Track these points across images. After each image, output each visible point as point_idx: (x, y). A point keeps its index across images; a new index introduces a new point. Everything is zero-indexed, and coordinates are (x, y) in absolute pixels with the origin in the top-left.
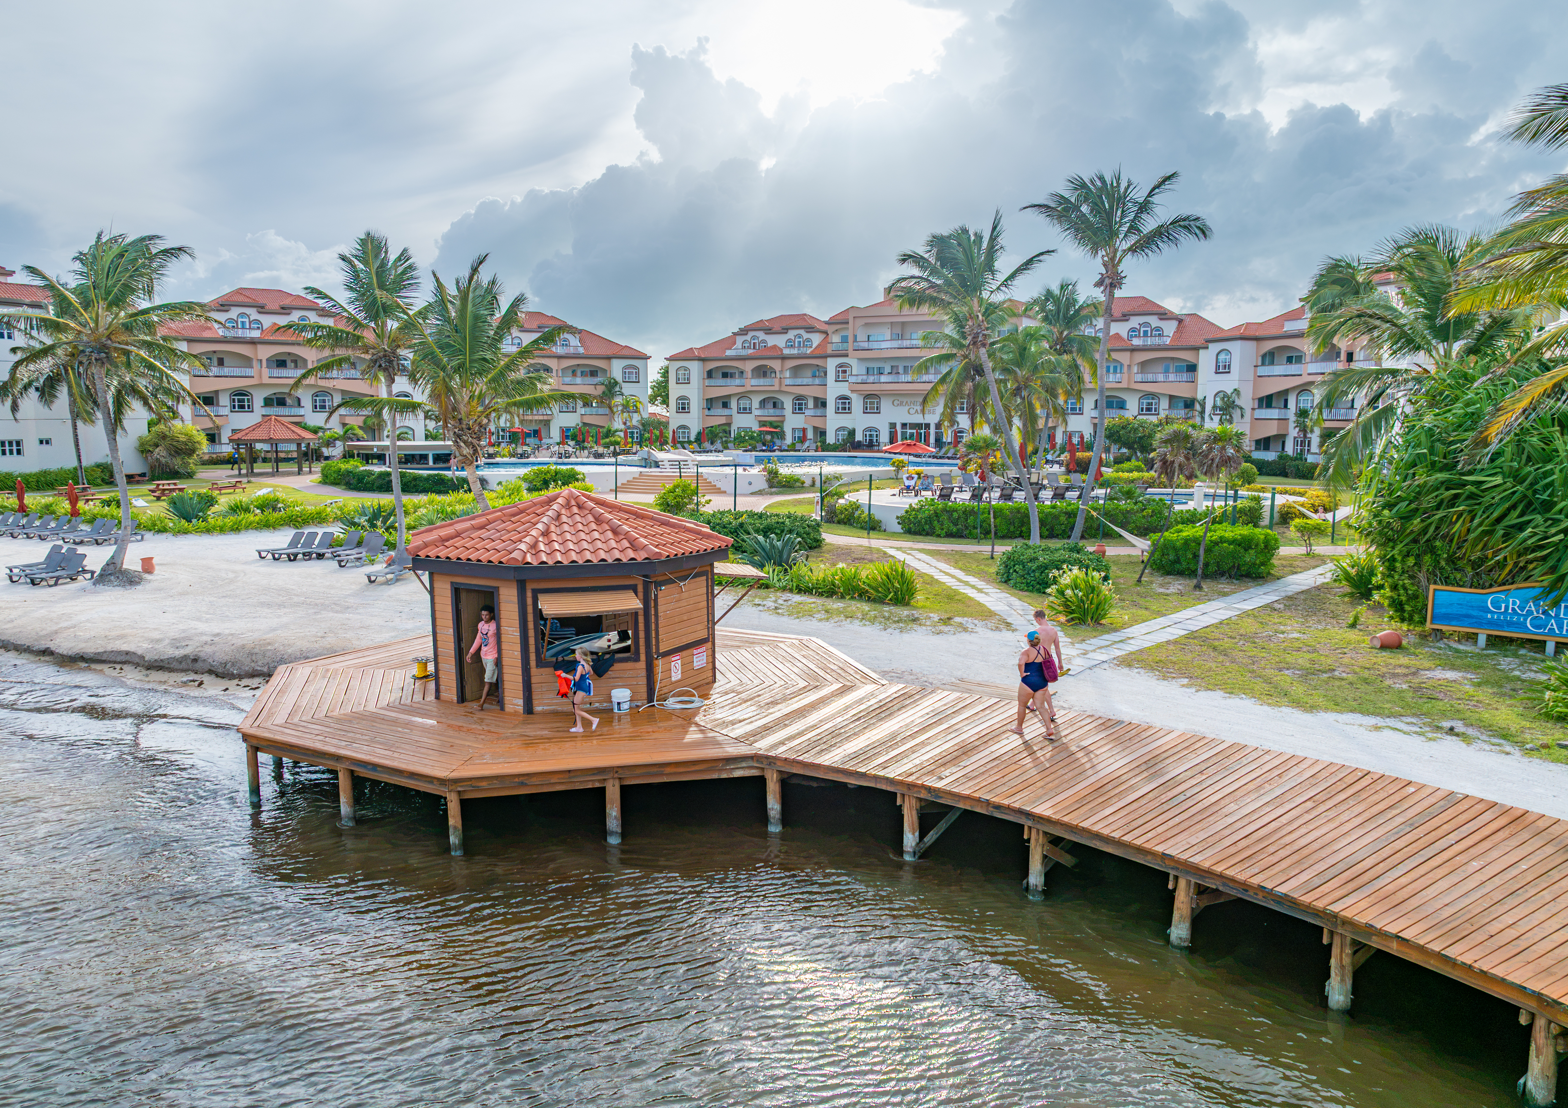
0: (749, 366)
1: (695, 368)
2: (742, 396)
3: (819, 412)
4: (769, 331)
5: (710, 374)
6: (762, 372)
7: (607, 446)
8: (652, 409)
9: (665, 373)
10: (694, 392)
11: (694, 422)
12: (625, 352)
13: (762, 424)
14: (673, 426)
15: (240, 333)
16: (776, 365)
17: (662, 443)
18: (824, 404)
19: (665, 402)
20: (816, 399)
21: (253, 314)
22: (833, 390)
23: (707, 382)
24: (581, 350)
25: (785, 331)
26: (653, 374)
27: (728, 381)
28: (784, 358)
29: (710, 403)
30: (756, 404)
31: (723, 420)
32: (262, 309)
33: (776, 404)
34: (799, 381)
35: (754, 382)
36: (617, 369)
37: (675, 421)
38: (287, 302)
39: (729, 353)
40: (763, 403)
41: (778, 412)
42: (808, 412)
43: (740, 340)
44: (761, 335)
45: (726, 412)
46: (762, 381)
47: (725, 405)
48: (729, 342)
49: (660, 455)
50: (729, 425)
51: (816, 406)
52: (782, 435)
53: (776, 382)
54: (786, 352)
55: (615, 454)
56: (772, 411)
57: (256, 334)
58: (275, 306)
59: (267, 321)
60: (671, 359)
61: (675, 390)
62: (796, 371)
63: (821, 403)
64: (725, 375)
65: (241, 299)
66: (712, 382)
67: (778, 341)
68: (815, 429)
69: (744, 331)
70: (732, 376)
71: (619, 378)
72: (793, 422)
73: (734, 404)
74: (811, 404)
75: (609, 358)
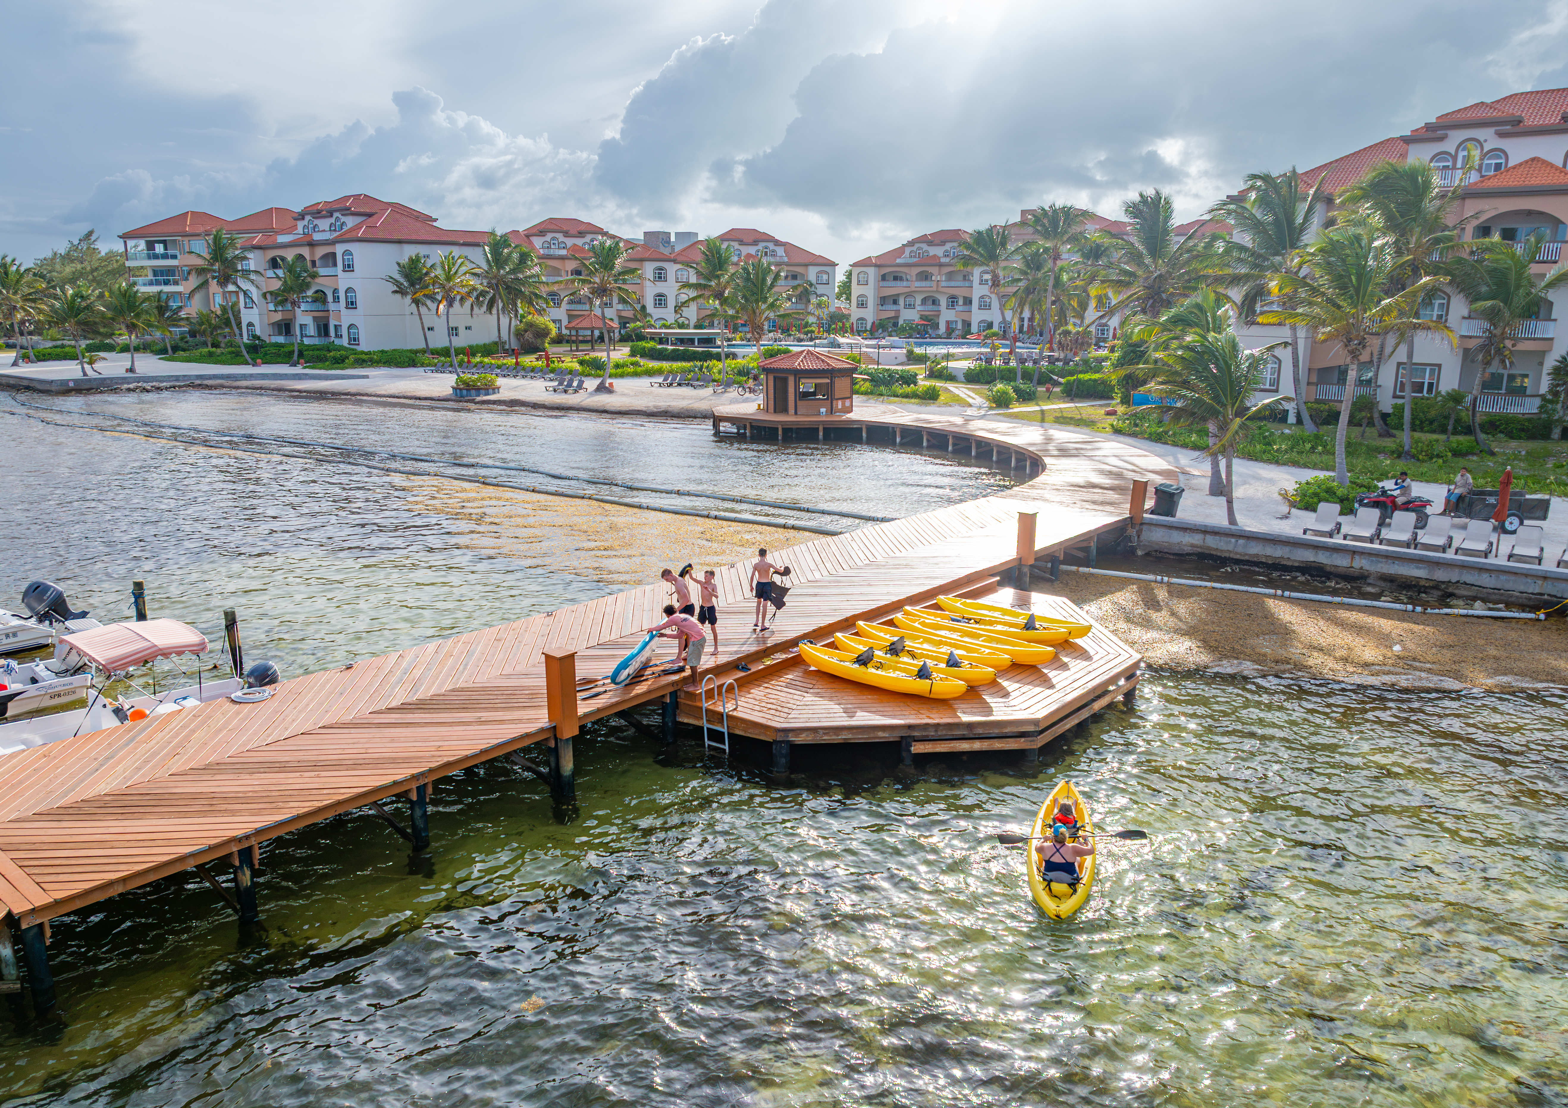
0: (915, 271)
1: (871, 271)
2: (909, 295)
3: (966, 308)
4: (931, 243)
5: (884, 278)
6: (925, 276)
7: (806, 333)
8: (838, 304)
9: (849, 275)
10: (870, 292)
11: (870, 315)
12: (820, 261)
13: (922, 317)
14: (853, 319)
15: (552, 252)
16: (934, 270)
17: (843, 331)
18: (971, 302)
19: (848, 298)
20: (965, 298)
21: (560, 237)
22: (978, 291)
23: (882, 284)
24: (786, 259)
25: (943, 243)
26: (840, 277)
27: (899, 283)
28: (941, 265)
29: (883, 301)
30: (918, 302)
31: (892, 314)
32: (567, 234)
33: (935, 302)
34: (953, 284)
35: (918, 284)
36: (812, 273)
37: (855, 313)
38: (582, 228)
39: (898, 261)
40: (924, 301)
41: (935, 308)
42: (958, 308)
43: (908, 250)
44: (924, 246)
45: (894, 307)
46: (924, 284)
47: (895, 302)
48: (899, 251)
49: (841, 340)
50: (897, 317)
51: (965, 304)
52: (936, 326)
53: (934, 284)
54: (943, 260)
55: (811, 339)
56: (931, 307)
57: (564, 252)
58: (573, 231)
59: (570, 242)
60: (855, 265)
61: (856, 291)
62: (950, 276)
63: (968, 301)
64: (896, 278)
65: (553, 227)
66: (885, 284)
67: (938, 251)
68: (964, 321)
69: (911, 243)
70: (901, 279)
71: (814, 281)
72: (946, 315)
73: (901, 302)
74: (961, 302)
75: (806, 265)
